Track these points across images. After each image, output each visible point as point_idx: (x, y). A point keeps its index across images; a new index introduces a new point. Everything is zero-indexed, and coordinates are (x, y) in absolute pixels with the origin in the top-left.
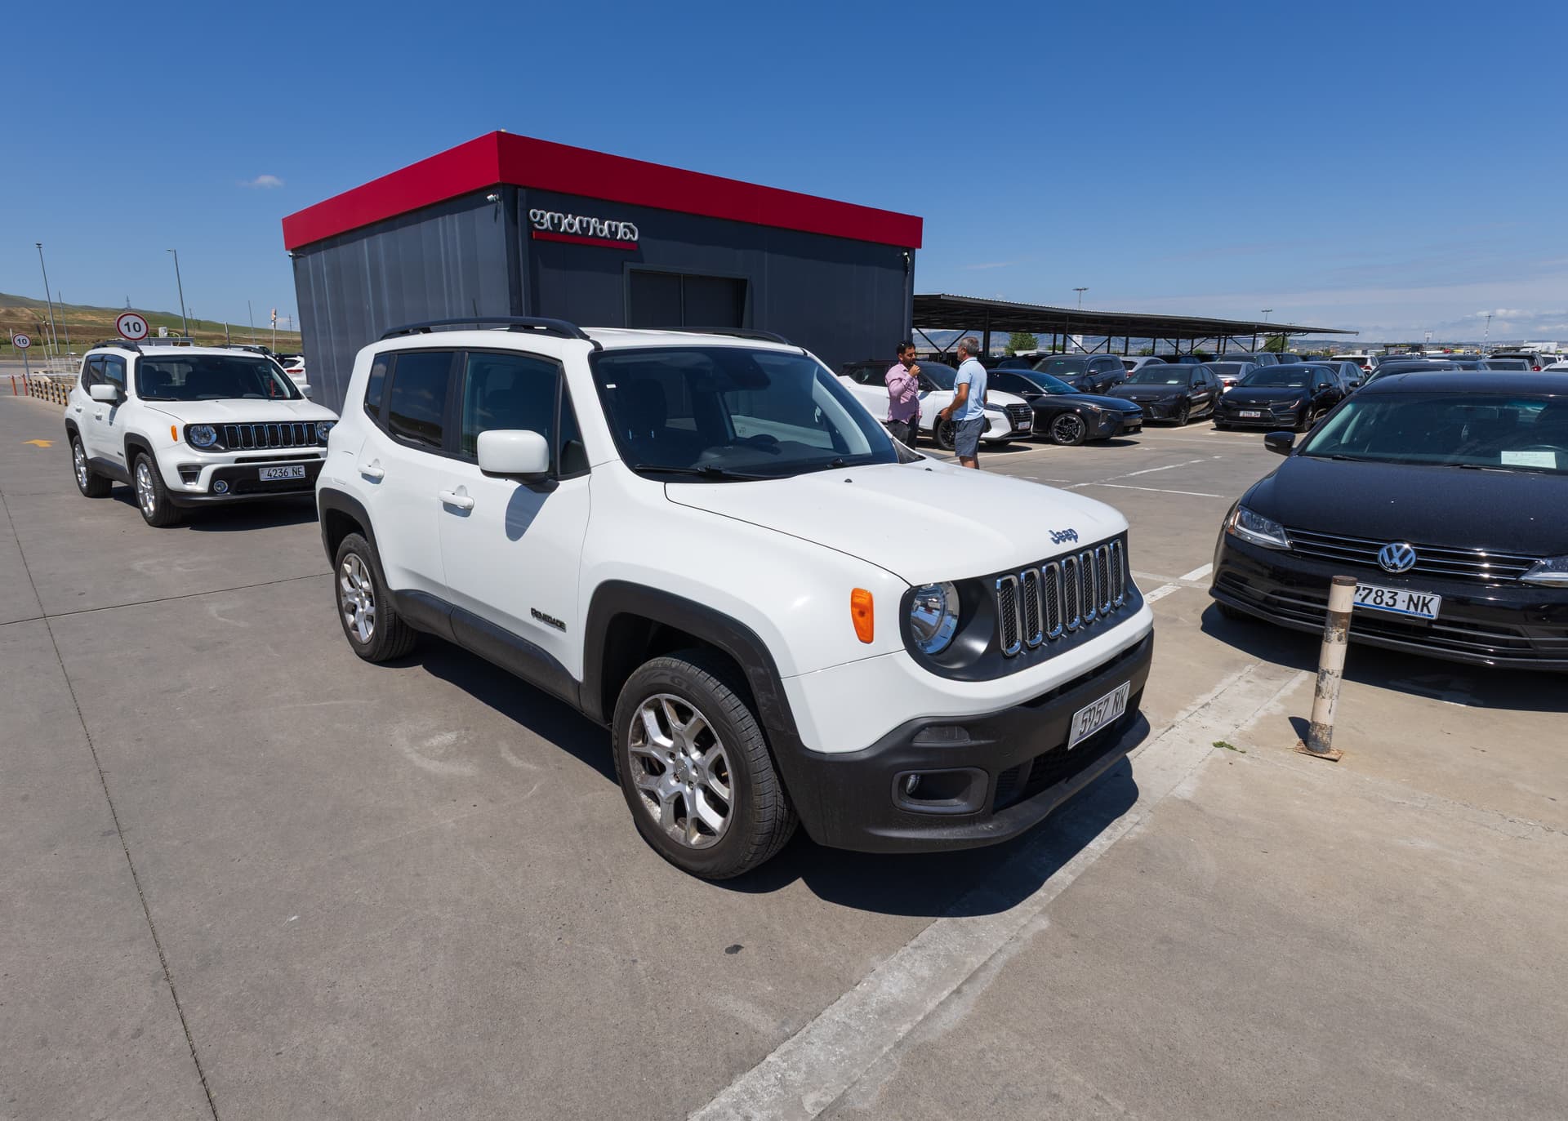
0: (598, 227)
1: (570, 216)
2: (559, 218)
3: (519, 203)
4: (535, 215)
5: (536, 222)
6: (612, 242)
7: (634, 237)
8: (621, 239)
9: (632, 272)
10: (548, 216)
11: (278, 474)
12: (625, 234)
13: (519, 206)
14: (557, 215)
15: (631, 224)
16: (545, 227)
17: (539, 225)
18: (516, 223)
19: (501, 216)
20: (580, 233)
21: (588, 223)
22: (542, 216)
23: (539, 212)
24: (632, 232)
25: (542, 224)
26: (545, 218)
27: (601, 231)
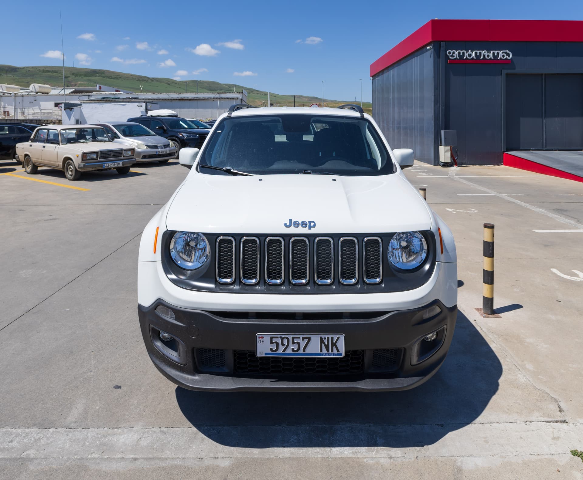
0: (486, 54)
1: (469, 51)
2: (463, 53)
3: (441, 49)
4: (450, 53)
5: (450, 56)
6: (495, 61)
7: (509, 57)
8: (501, 59)
9: (507, 74)
10: (457, 53)
12: (503, 56)
13: (441, 50)
14: (462, 52)
15: (507, 51)
16: (455, 57)
17: (451, 57)
18: (439, 57)
19: (433, 55)
20: (475, 58)
21: (480, 53)
22: (454, 53)
23: (452, 52)
24: (508, 55)
25: (454, 56)
26: (455, 54)
27: (488, 56)
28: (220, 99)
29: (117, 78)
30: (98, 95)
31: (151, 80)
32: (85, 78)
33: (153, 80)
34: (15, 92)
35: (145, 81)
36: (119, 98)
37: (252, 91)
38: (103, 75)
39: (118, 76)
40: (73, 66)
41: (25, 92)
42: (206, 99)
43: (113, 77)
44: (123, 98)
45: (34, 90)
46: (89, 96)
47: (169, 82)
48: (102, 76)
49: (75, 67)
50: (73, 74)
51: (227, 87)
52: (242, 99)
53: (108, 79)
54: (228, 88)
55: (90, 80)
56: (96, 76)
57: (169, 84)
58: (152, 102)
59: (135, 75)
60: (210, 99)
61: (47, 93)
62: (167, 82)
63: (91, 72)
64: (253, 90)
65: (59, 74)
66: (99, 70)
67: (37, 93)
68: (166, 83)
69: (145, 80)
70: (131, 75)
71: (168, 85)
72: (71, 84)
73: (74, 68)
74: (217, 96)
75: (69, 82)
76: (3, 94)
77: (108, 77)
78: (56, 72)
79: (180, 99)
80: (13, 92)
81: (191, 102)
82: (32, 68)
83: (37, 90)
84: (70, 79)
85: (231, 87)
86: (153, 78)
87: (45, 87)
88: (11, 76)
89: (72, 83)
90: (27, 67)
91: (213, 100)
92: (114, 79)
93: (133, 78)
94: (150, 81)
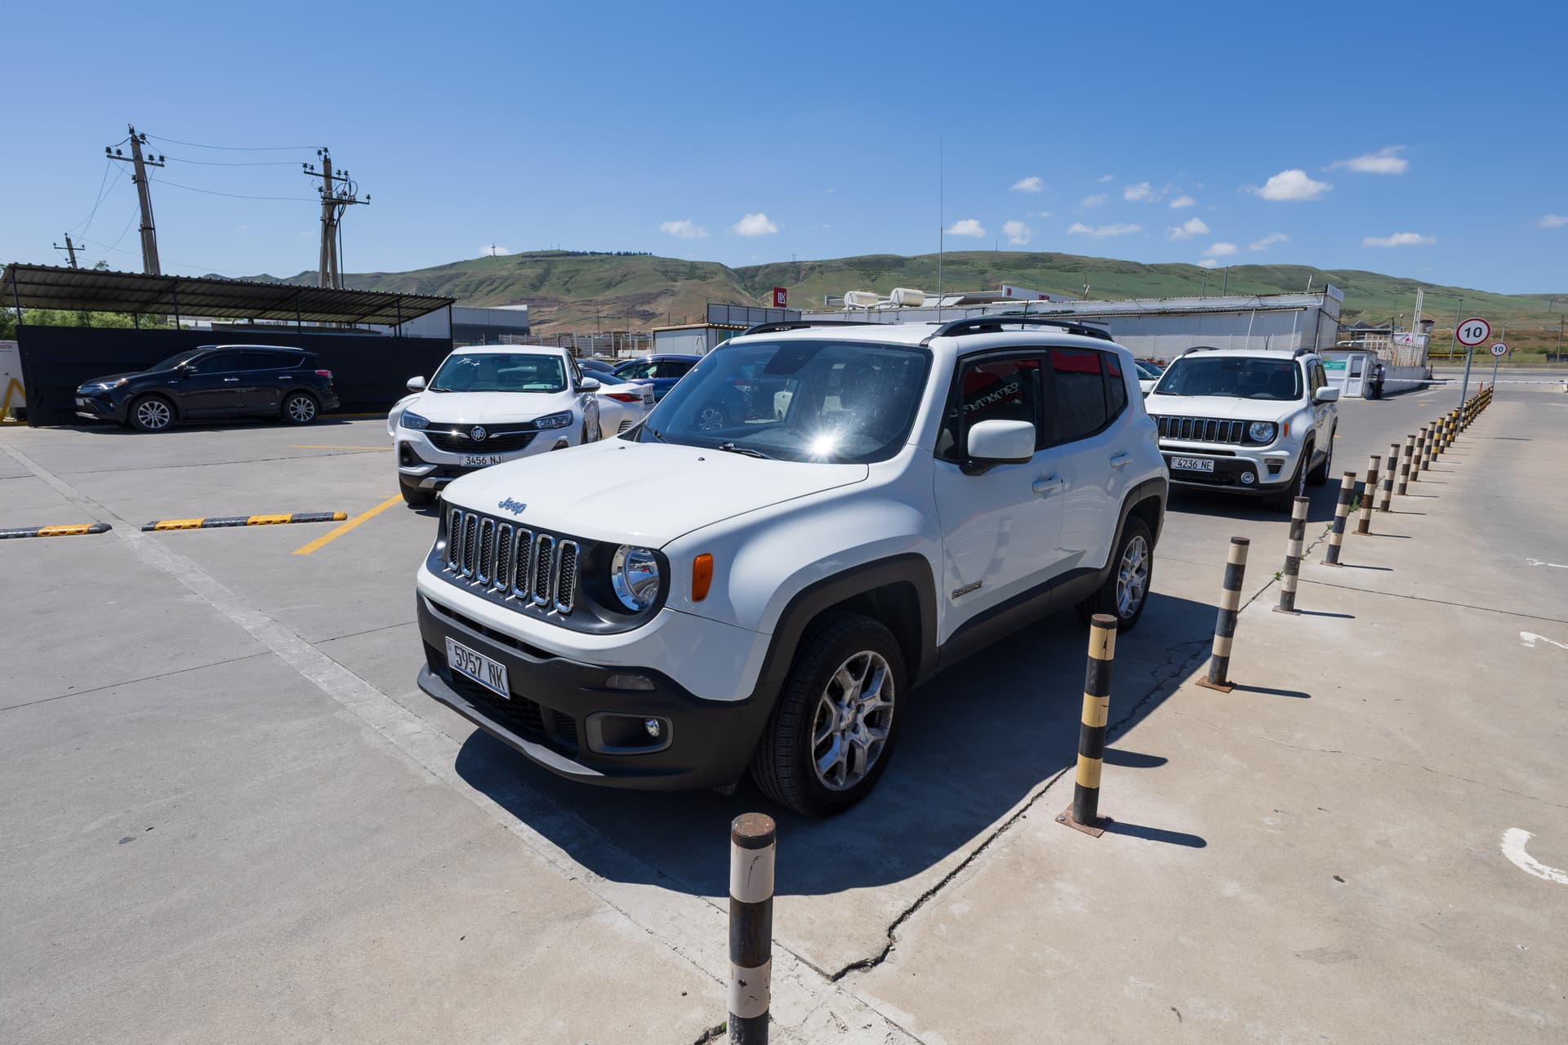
11: (1188, 464)
28: (1256, 310)
29: (1075, 270)
30: (998, 307)
31: (1148, 270)
32: (1015, 272)
33: (1152, 269)
34: (870, 305)
35: (1133, 272)
36: (1037, 313)
37: (1411, 286)
38: (1048, 264)
39: (1078, 264)
40: (994, 250)
41: (884, 304)
42: (1225, 311)
43: (1067, 267)
44: (1045, 312)
45: (896, 301)
46: (984, 309)
47: (1187, 274)
48: (1046, 267)
49: (998, 250)
50: (995, 265)
51: (1336, 277)
52: (1320, 310)
53: (1057, 272)
54: (1340, 280)
55: (1023, 277)
56: (1035, 268)
57: (1186, 278)
58: (1097, 320)
59: (1111, 261)
60: (1233, 311)
61: (917, 306)
62: (1183, 272)
63: (1027, 260)
64: (1413, 284)
65: (971, 267)
66: (1043, 254)
67: (901, 305)
68: (1179, 276)
69: (1133, 269)
70: (1106, 261)
71: (1184, 280)
72: (989, 286)
73: (997, 254)
74: (1255, 303)
75: (986, 281)
76: (854, 309)
77: (1059, 268)
78: (966, 263)
79: (1159, 313)
80: (866, 305)
81: (1185, 319)
82: (928, 257)
83: (902, 301)
84: (988, 275)
85: (1347, 279)
86: (1152, 266)
87: (914, 294)
88: (894, 274)
89: (992, 284)
90: (920, 257)
91: (1239, 314)
92: (1069, 271)
93: (1107, 267)
94: (1144, 272)
